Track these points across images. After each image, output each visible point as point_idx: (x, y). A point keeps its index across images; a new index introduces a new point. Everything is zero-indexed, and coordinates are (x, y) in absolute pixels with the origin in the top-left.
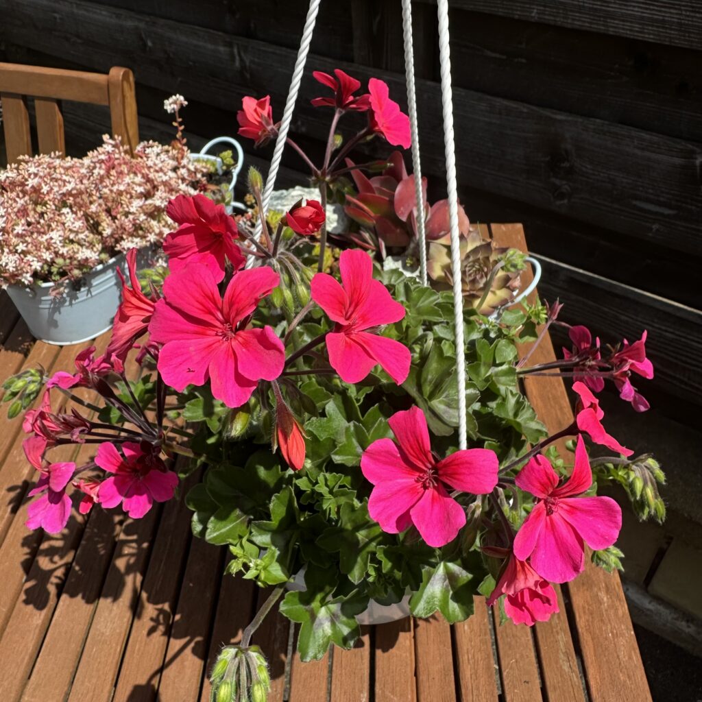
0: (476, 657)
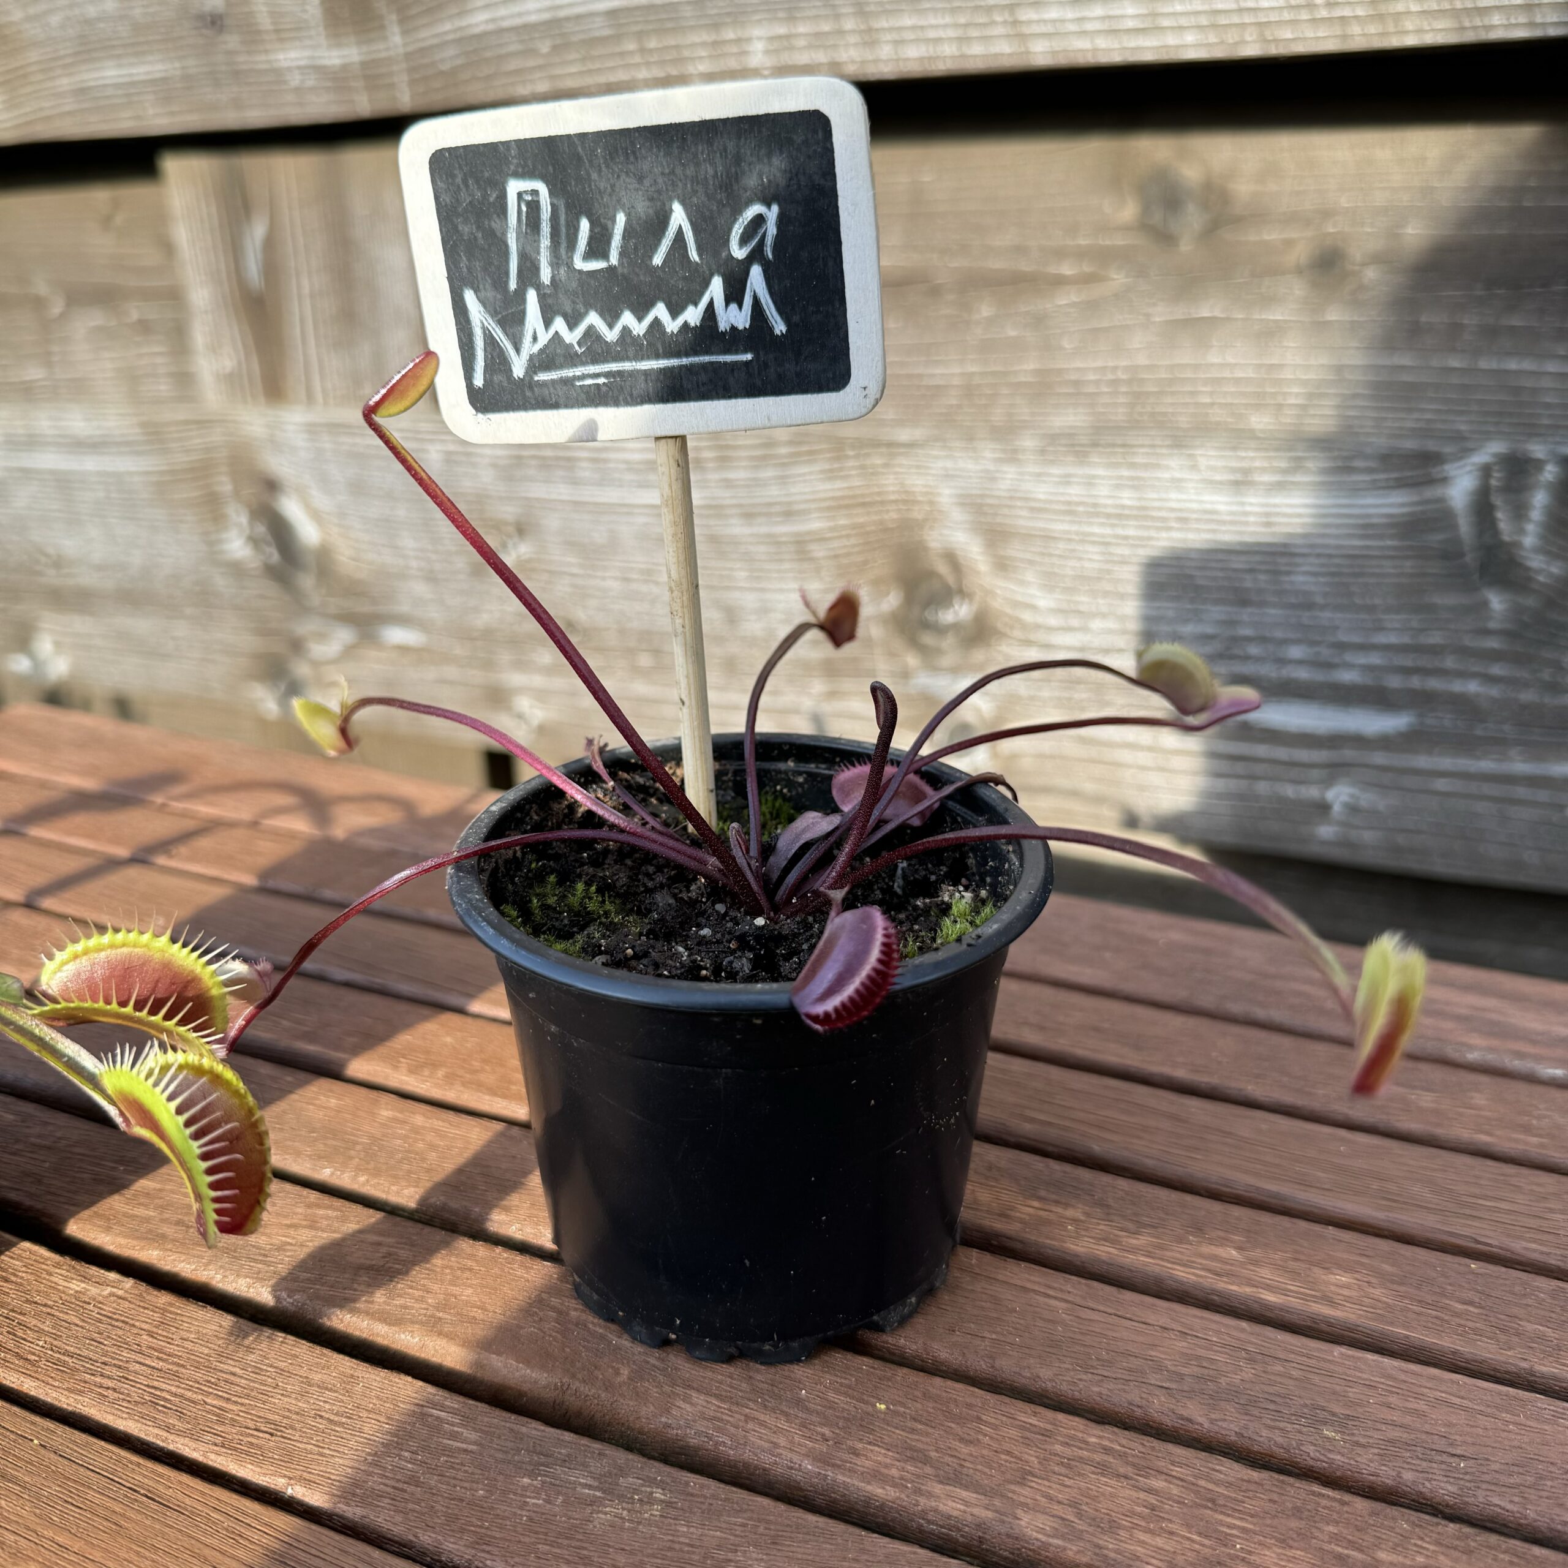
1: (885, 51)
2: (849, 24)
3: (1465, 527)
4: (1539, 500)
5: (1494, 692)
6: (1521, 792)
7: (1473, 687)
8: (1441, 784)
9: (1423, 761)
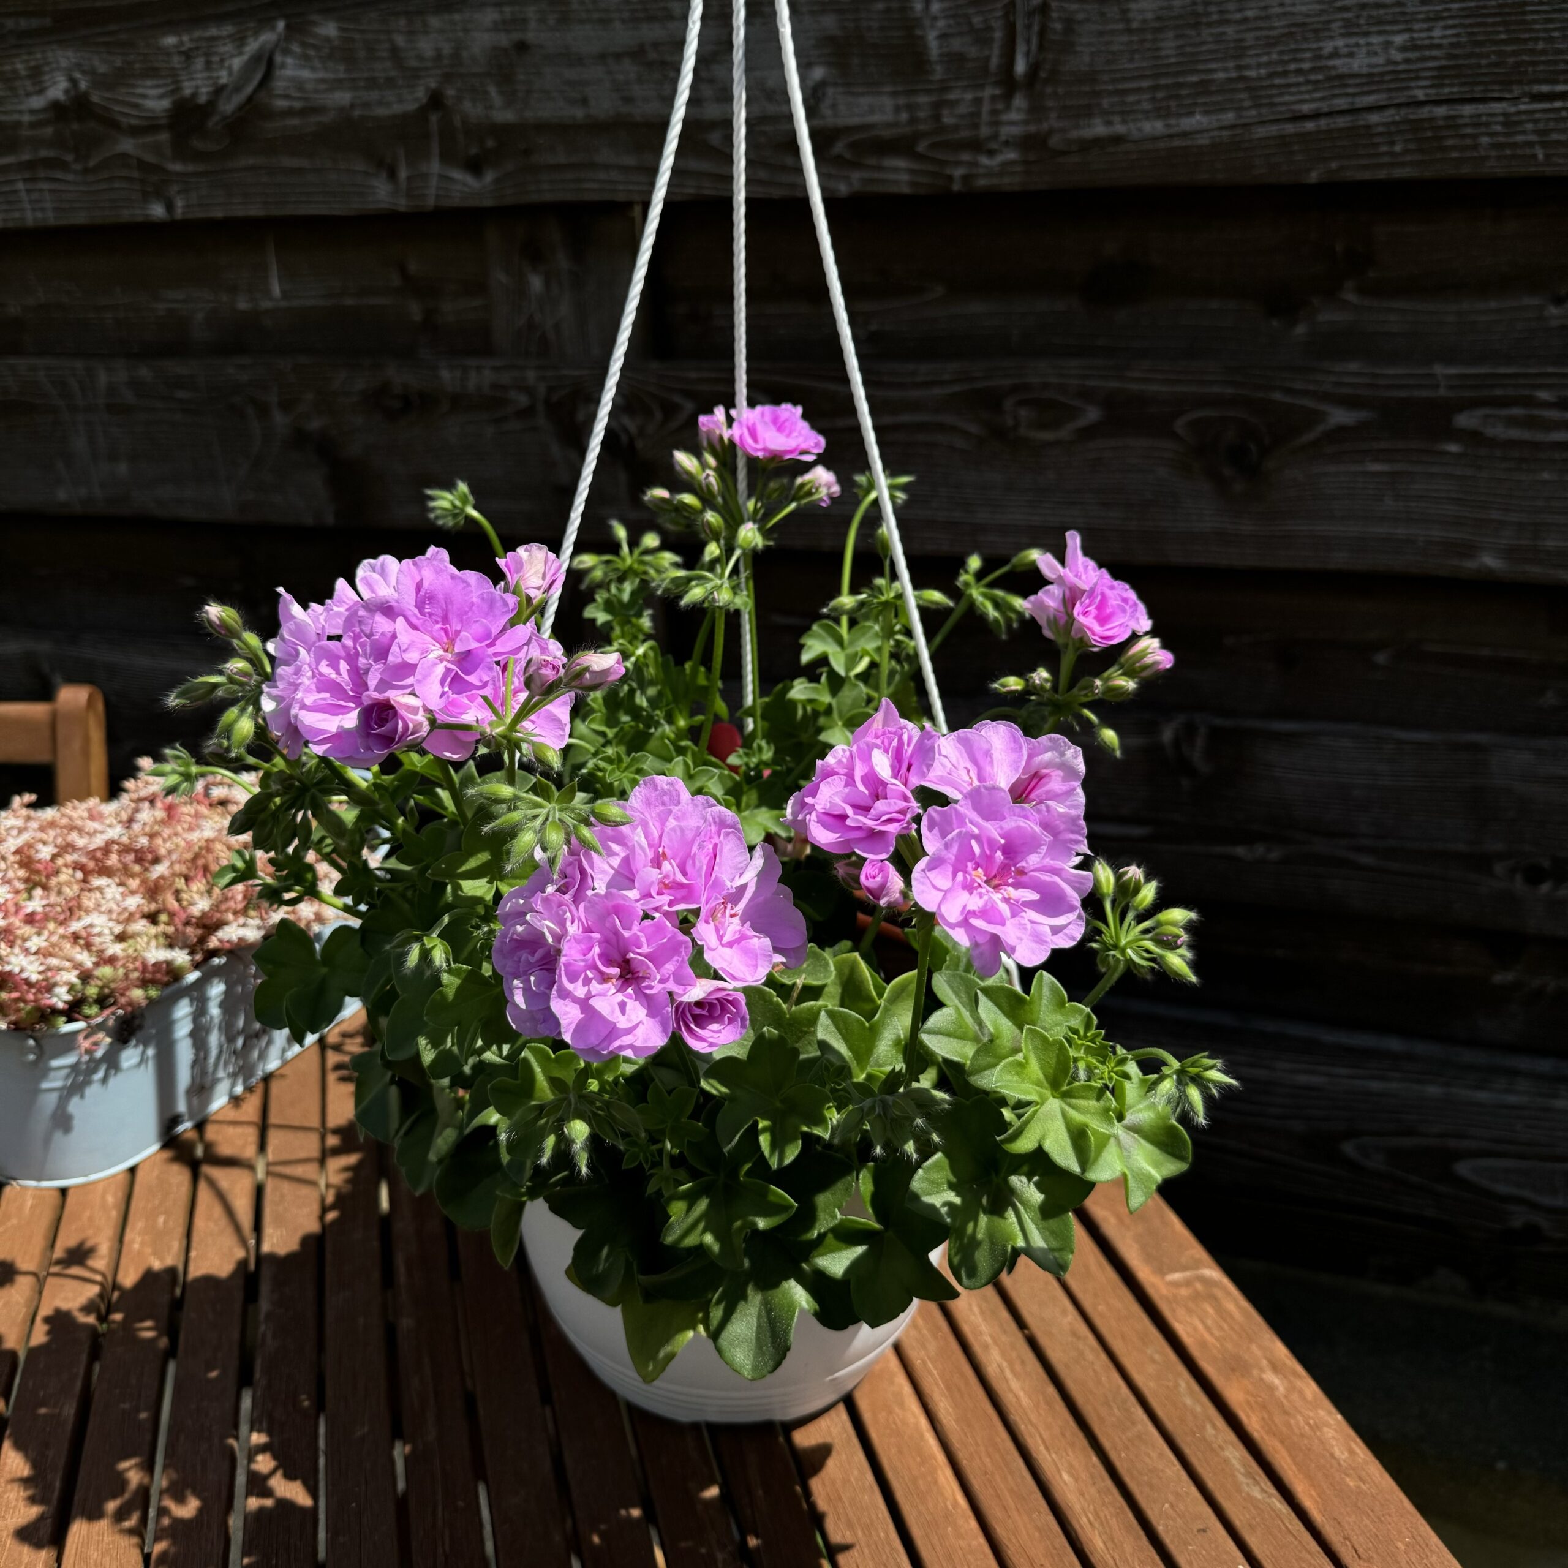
0: (1102, 1515)
3: (1170, 751)
5: (1186, 818)
6: (1200, 860)
7: (1177, 817)
8: (1167, 857)
9: (1159, 847)
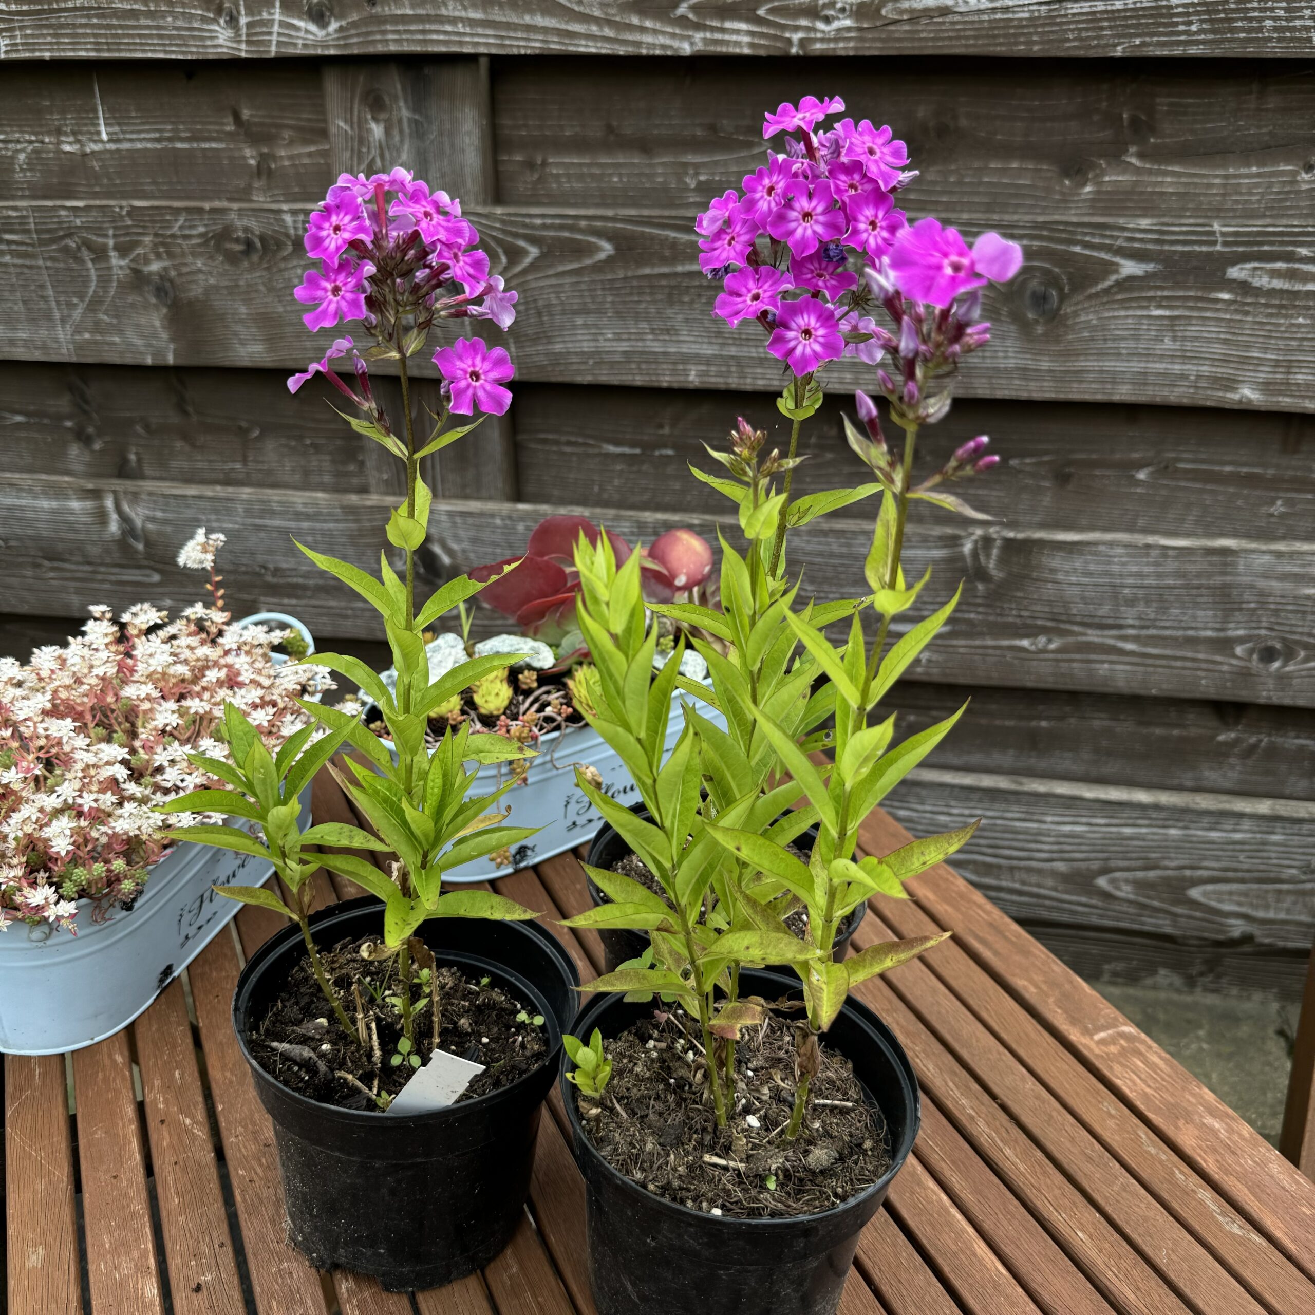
1: (749, 381)
2: (733, 369)
3: (969, 560)
4: (995, 552)
5: (980, 617)
6: (991, 651)
7: (972, 616)
8: (961, 650)
9: (955, 642)
